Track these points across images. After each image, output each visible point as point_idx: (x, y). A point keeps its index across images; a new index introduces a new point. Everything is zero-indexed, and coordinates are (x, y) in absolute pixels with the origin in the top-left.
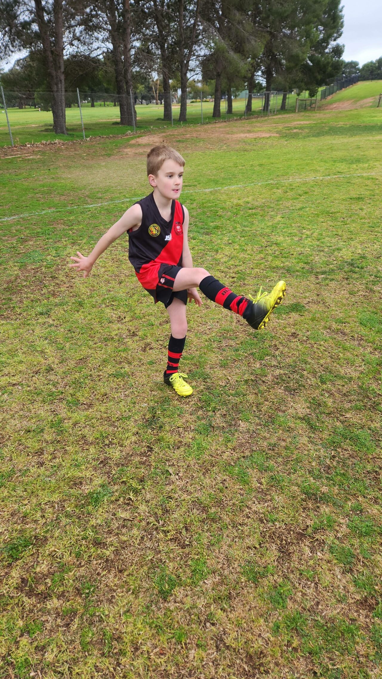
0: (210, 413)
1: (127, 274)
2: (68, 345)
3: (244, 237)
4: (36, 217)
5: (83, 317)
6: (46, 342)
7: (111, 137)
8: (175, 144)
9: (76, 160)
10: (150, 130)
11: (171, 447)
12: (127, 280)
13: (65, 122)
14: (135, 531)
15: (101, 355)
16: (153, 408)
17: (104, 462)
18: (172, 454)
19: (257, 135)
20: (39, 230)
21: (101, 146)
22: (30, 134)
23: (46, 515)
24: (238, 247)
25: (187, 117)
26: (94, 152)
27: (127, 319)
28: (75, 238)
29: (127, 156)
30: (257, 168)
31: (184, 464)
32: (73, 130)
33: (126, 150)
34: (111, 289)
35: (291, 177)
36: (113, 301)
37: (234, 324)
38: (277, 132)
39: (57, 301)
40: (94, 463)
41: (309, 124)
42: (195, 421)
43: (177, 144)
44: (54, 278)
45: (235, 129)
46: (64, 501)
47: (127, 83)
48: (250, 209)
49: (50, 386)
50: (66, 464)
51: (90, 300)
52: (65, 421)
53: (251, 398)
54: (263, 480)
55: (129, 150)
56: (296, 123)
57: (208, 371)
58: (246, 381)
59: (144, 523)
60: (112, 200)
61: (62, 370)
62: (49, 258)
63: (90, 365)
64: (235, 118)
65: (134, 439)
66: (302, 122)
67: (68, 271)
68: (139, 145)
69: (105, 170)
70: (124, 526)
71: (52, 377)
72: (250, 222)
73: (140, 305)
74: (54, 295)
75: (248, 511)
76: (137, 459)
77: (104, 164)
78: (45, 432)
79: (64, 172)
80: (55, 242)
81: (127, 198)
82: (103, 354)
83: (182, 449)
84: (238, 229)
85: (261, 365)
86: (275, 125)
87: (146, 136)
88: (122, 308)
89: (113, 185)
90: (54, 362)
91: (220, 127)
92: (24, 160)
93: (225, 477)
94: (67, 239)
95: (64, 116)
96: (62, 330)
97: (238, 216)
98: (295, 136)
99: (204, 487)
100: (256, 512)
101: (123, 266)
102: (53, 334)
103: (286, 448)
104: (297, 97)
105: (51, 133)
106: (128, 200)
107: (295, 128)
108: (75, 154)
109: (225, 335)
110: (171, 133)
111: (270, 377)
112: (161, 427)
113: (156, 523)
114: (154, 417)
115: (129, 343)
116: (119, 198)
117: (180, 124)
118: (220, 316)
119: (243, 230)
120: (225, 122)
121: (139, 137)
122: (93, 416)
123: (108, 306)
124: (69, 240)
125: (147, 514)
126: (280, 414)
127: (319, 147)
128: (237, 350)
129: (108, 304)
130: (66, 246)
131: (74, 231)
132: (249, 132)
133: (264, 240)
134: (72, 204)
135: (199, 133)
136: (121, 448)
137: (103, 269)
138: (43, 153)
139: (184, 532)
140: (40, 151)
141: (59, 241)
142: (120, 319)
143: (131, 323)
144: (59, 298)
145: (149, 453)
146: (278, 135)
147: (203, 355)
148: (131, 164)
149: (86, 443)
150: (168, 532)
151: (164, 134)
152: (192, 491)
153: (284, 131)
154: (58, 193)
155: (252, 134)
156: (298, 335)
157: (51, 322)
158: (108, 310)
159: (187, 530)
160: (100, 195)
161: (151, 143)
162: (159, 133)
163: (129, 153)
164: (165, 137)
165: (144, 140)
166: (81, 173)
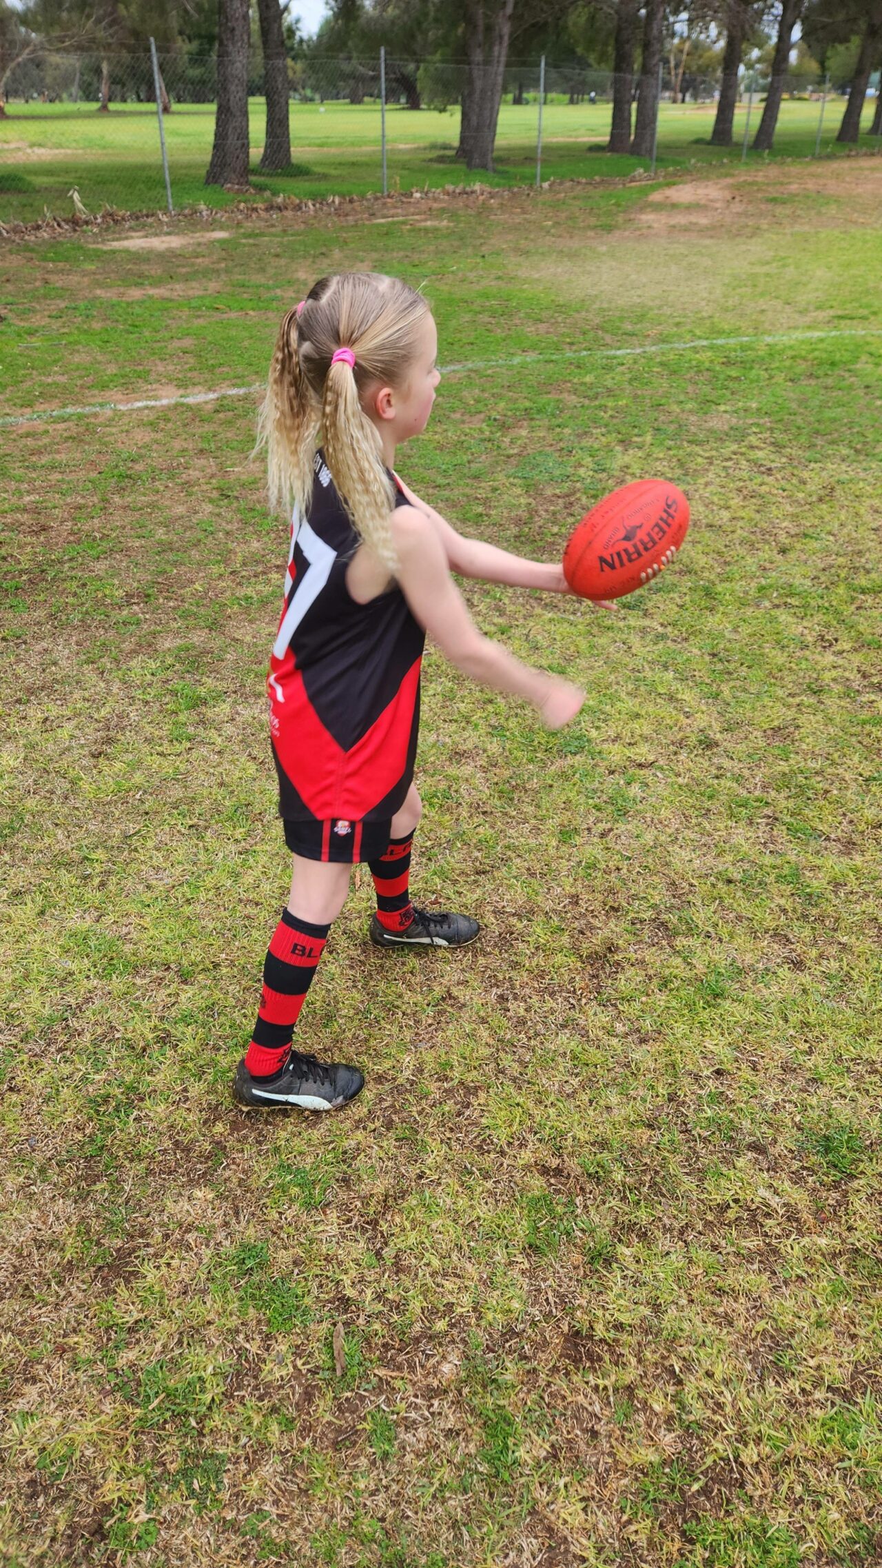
1: (792, 532)
4: (504, 371)
5: (730, 627)
6: (670, 675)
7: (598, 183)
8: (763, 206)
9: (532, 236)
10: (690, 168)
12: (798, 546)
13: (493, 141)
20: (528, 404)
21: (580, 203)
22: (404, 166)
25: (778, 138)
26: (568, 218)
27: (844, 646)
28: (623, 430)
29: (653, 231)
32: (500, 160)
33: (644, 217)
34: (768, 565)
36: (787, 596)
43: (770, 207)
49: (730, 784)
51: (728, 585)
52: (808, 873)
55: (651, 217)
60: (663, 341)
61: (738, 748)
62: (582, 471)
68: (674, 206)
69: (614, 264)
71: (724, 762)
77: (604, 249)
79: (520, 265)
80: (578, 436)
81: (700, 338)
87: (685, 183)
88: (817, 615)
89: (650, 304)
90: (710, 726)
92: (416, 231)
94: (603, 430)
95: (492, 125)
96: (695, 651)
101: (773, 510)
102: (675, 657)
105: (453, 166)
106: (705, 343)
108: (525, 219)
110: (750, 179)
116: (679, 336)
117: (761, 156)
121: (669, 185)
123: (780, 606)
124: (609, 432)
129: (776, 602)
130: (609, 448)
131: (610, 412)
134: (572, 344)
135: (821, 182)
138: (453, 216)
140: (443, 209)
141: (586, 433)
142: (823, 644)
148: (671, 252)
151: (730, 181)
154: (527, 314)
157: (660, 629)
158: (783, 616)
160: (628, 327)
161: (703, 202)
162: (718, 177)
163: (655, 225)
164: (738, 187)
165: (684, 193)
166: (559, 270)
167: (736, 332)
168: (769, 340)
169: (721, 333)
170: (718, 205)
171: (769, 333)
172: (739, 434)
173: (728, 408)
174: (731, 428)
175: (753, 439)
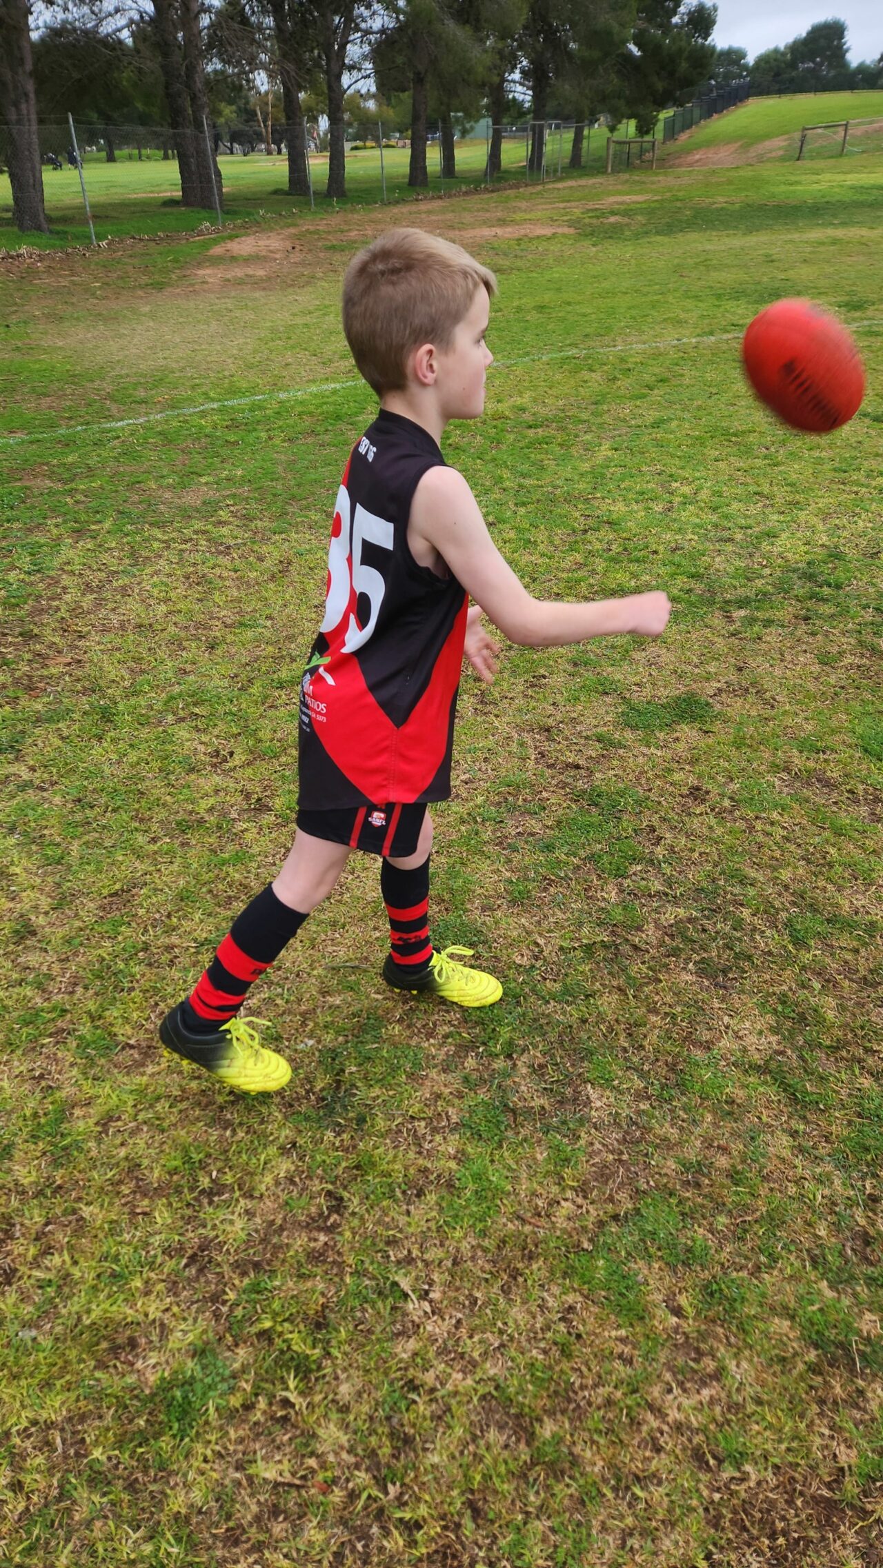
0: (500, 1064)
1: (229, 621)
2: (75, 847)
3: (524, 504)
5: (114, 757)
6: (12, 841)
7: (161, 239)
8: (322, 255)
9: (74, 300)
10: (259, 219)
11: (398, 1193)
12: (230, 638)
13: (43, 201)
14: (313, 1533)
15: (171, 878)
16: (334, 1054)
17: (201, 1257)
18: (402, 1220)
19: (523, 232)
21: (136, 262)
23: (27, 1479)
24: (512, 535)
25: (347, 186)
26: (120, 278)
27: (238, 760)
28: (83, 517)
29: (205, 286)
30: (533, 317)
31: (440, 1253)
32: (64, 220)
33: (201, 272)
34: (188, 667)
35: (619, 340)
36: (195, 705)
37: (531, 764)
38: (571, 224)
39: (39, 707)
40: (170, 1265)
41: (645, 201)
42: (460, 1096)
43: (328, 255)
44: (28, 636)
45: (467, 218)
46: (83, 1418)
47: (194, 98)
48: (530, 427)
49: (28, 991)
50: (85, 1271)
51: (133, 701)
52: (78, 1112)
53: (607, 1003)
54: (683, 1300)
55: (208, 271)
56: (612, 199)
57: (479, 918)
58: (589, 949)
59: (337, 1495)
60: (173, 407)
61: (61, 932)
62: (12, 576)
63: (141, 912)
64: (464, 188)
65: (285, 1166)
66: (627, 198)
67: (66, 615)
68: (233, 259)
69: (151, 324)
70: (275, 1511)
71: (33, 959)
72: (533, 464)
73: (271, 713)
74: (30, 688)
75: (655, 1424)
76: (299, 1242)
77: (147, 309)
78: (18, 1155)
79: (46, 333)
80: (29, 530)
81: (213, 400)
82: (179, 874)
83: (432, 1198)
84: (507, 484)
85: (622, 891)
86: (562, 205)
87: (248, 235)
88: (221, 726)
89: (174, 365)
90: (36, 907)
91: (429, 212)
93: (570, 1298)
94: (60, 520)
95: (38, 185)
96: (57, 800)
97: (504, 447)
98: (613, 233)
99: (512, 1339)
100: (678, 1427)
101: (217, 597)
102: (30, 812)
103: (734, 1176)
104: (609, 135)
105: (9, 229)
106: (215, 406)
107: (613, 213)
108: (73, 283)
109: (510, 799)
110: (312, 228)
111: (651, 933)
112: (361, 1120)
113: (375, 1492)
114: (338, 1082)
115: (249, 836)
116: (192, 400)
117: (331, 205)
118: (490, 742)
119: (520, 486)
120: (440, 198)
121: (231, 238)
122: (161, 1090)
123: (182, 720)
124: (65, 522)
125: (344, 1455)
126: (698, 1054)
127: (676, 261)
128: (549, 848)
129: (181, 714)
130: (57, 542)
131: (79, 497)
132: (502, 222)
133: (577, 514)
134: (70, 418)
135: (379, 227)
136: (250, 1204)
137: (163, 608)
139: (468, 1524)
141: (38, 526)
142: (219, 759)
143: (249, 771)
144: (45, 700)
145: (334, 1217)
146: (572, 231)
147: (458, 867)
148: (215, 308)
149: (142, 1190)
150: (418, 1526)
151: (292, 230)
152: (476, 1355)
153: (587, 221)
154: (33, 388)
155: (509, 229)
156: (708, 792)
157: (26, 775)
158: (183, 733)
159: (477, 1513)
160: (141, 394)
161: (263, 253)
162: (281, 228)
163: (210, 280)
164: (298, 237)
165: (245, 245)
166: (89, 335)
167: (253, 390)
168: (282, 396)
169: (234, 392)
170: (278, 256)
171: (286, 389)
172: (209, 509)
173: (211, 479)
174: (204, 503)
175: (223, 515)
